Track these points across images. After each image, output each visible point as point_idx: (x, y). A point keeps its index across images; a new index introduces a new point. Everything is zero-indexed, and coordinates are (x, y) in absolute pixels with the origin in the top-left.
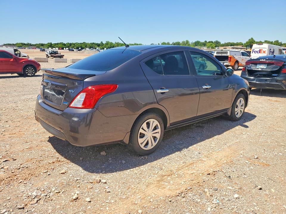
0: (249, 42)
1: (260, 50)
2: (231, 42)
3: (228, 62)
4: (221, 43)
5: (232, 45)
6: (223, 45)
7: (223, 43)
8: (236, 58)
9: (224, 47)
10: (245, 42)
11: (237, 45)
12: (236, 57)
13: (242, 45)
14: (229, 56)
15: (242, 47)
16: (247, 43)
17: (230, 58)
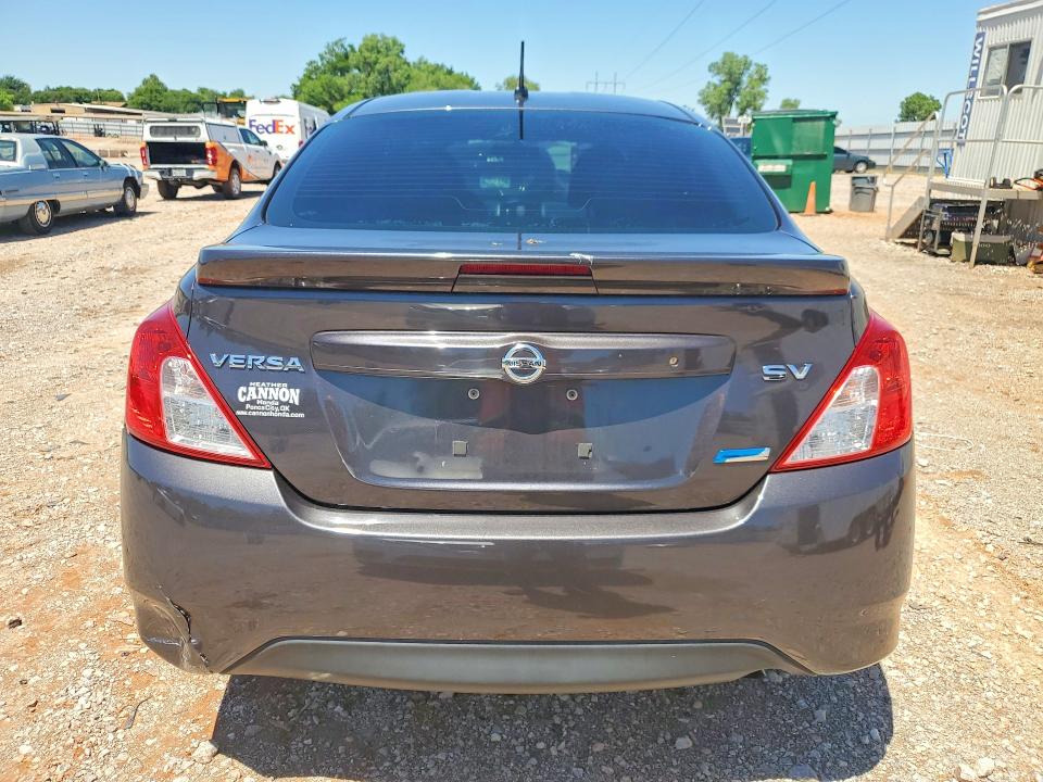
0: (146, 89)
1: (274, 122)
2: (74, 87)
3: (206, 166)
4: (34, 89)
5: (81, 97)
6: (43, 98)
7: (37, 90)
8: (231, 150)
9: (54, 106)
10: (133, 91)
11: (96, 99)
12: (230, 147)
13: (122, 99)
14: (208, 145)
15: (124, 106)
16: (139, 93)
17: (214, 150)
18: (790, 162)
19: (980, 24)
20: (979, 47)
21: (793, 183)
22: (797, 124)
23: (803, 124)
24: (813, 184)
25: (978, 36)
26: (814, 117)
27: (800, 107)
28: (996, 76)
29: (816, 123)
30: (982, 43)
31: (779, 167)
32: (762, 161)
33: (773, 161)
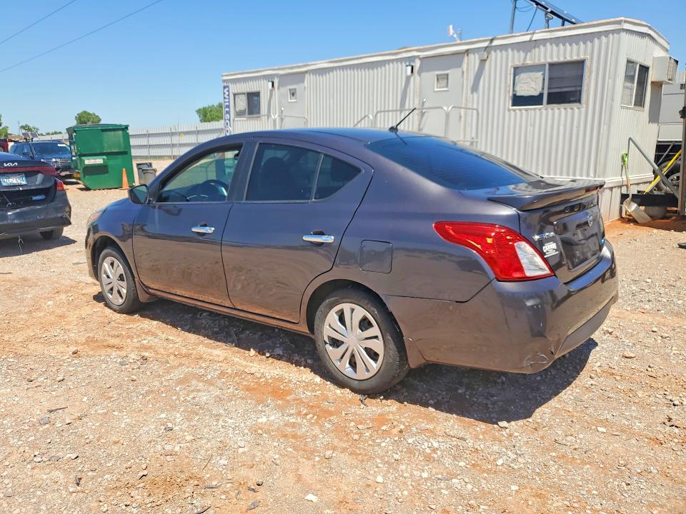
18: (105, 157)
19: (224, 81)
20: (227, 93)
21: (109, 170)
22: (105, 133)
23: (109, 133)
24: (124, 169)
25: (225, 87)
26: (115, 128)
27: (102, 122)
28: (242, 108)
29: (117, 132)
30: (228, 91)
31: (99, 161)
32: (86, 158)
33: (94, 157)
